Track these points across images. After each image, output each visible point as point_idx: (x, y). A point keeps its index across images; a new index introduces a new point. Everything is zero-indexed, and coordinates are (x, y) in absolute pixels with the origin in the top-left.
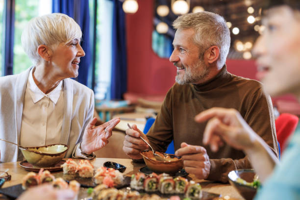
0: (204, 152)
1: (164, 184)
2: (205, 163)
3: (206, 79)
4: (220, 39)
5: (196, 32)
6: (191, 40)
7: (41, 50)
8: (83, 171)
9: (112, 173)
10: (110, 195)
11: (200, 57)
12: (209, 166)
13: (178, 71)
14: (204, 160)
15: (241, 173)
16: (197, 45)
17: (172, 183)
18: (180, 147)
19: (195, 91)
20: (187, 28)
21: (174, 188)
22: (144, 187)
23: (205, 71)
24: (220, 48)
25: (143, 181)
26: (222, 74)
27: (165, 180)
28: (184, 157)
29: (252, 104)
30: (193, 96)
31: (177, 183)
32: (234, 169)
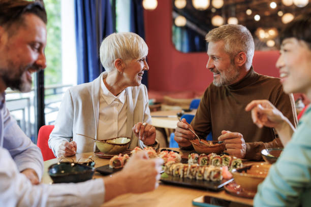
0: (241, 136)
1: (213, 160)
2: (242, 145)
3: (238, 80)
4: (246, 46)
5: (225, 43)
6: (222, 50)
7: (117, 63)
9: (173, 155)
10: (178, 167)
11: (231, 63)
12: (245, 147)
13: (214, 76)
14: (241, 143)
15: (270, 151)
16: (228, 53)
17: (220, 160)
18: (221, 134)
19: (229, 90)
20: (218, 41)
21: (221, 163)
22: (199, 163)
23: (237, 73)
24: (246, 53)
25: (198, 159)
26: (250, 75)
27: (214, 158)
28: (226, 141)
29: (277, 97)
30: (227, 94)
31: (223, 159)
32: (265, 148)
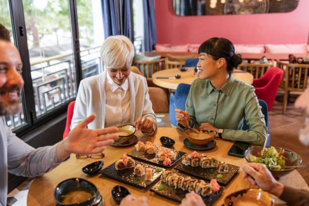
8: (150, 150)
17: (209, 162)
21: (210, 164)
22: (191, 163)
25: (190, 160)
27: (204, 161)
31: (212, 161)
